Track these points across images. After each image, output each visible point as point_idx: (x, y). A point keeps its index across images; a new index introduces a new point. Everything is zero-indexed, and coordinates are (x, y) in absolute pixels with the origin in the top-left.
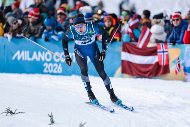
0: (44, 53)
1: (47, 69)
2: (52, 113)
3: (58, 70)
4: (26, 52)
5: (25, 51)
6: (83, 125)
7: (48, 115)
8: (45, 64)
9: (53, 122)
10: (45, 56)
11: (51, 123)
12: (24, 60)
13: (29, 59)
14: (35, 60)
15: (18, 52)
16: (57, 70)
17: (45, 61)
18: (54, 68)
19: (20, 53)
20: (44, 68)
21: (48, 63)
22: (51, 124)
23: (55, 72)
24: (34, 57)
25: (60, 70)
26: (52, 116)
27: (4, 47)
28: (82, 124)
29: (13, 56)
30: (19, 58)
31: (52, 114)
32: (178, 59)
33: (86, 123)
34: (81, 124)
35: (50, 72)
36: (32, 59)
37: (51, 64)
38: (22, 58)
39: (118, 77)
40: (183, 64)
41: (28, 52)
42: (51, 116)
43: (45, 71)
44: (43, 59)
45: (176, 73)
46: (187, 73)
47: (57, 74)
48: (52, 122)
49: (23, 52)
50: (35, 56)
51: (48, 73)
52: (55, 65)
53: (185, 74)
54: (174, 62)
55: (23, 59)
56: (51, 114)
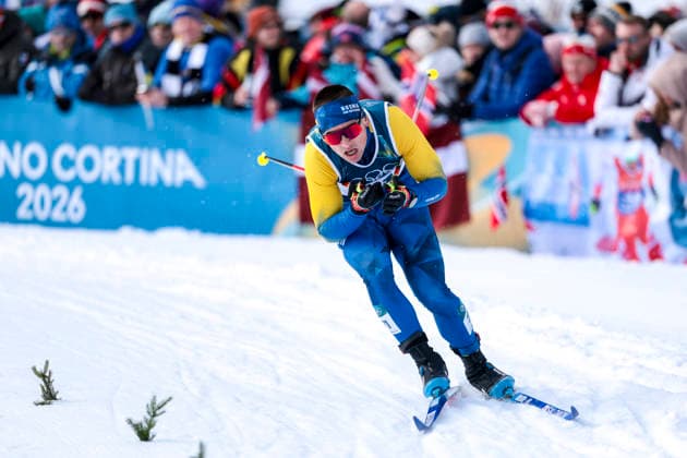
0: (17, 147)
1: (31, 207)
2: (47, 363)
3: (71, 209)
6: (159, 408)
7: (34, 369)
8: (23, 189)
9: (50, 396)
10: (21, 158)
11: (42, 400)
16: (65, 209)
17: (23, 178)
18: (55, 202)
20: (18, 201)
21: (35, 184)
22: (43, 404)
23: (57, 215)
25: (76, 210)
26: (47, 374)
28: (159, 401)
31: (50, 368)
32: (502, 172)
33: (170, 399)
34: (153, 403)
35: (42, 215)
37: (43, 190)
39: (287, 235)
40: (519, 192)
42: (43, 376)
43: (23, 212)
44: (15, 172)
45: (495, 222)
46: (534, 223)
47: (68, 225)
48: (48, 396)
51: (34, 221)
52: (61, 191)
53: (529, 227)
54: (487, 183)
56: (43, 368)
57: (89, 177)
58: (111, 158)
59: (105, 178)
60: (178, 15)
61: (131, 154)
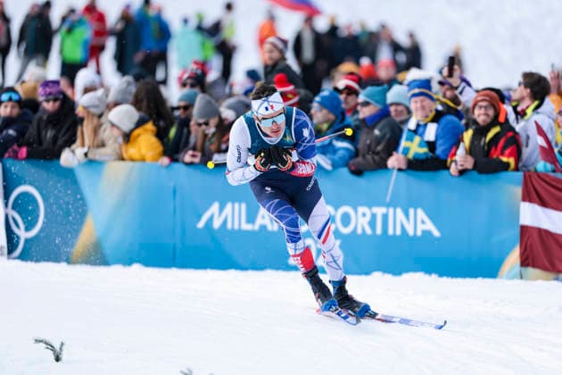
4: (237, 205)
5: (233, 203)
12: (233, 229)
13: (246, 227)
14: (263, 227)
15: (215, 207)
19: (221, 210)
24: (259, 221)
27: (175, 192)
29: (199, 217)
30: (217, 224)
36: (256, 227)
38: (225, 222)
39: (511, 277)
41: (244, 206)
49: (229, 207)
50: (263, 217)
55: (229, 226)
57: (346, 231)
58: (364, 215)
59: (359, 231)
60: (414, 95)
61: (380, 211)
